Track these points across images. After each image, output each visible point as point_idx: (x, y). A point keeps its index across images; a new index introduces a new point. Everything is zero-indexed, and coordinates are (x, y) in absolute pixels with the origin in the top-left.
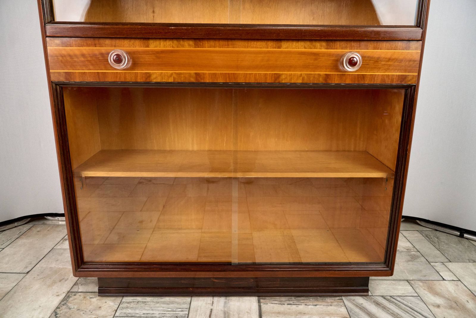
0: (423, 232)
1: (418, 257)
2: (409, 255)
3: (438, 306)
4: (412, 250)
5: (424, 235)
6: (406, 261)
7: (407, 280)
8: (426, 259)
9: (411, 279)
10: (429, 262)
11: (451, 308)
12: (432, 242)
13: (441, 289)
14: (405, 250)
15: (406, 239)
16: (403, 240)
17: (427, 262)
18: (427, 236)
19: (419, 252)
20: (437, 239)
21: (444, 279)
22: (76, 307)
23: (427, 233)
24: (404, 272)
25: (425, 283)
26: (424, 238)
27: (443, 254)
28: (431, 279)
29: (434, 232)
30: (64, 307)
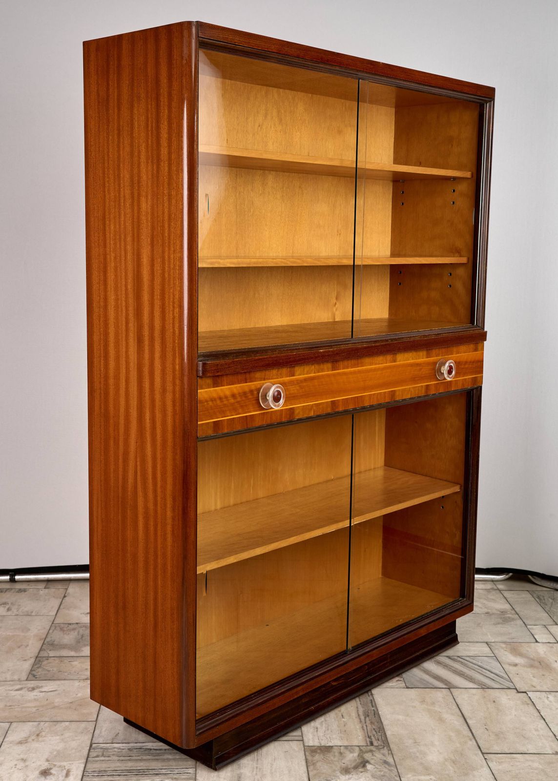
0: (536, 592)
1: (513, 619)
2: (501, 618)
3: (516, 665)
4: (509, 613)
5: (535, 595)
6: (494, 624)
7: (487, 643)
8: (524, 623)
9: (493, 641)
10: (525, 625)
11: (532, 666)
12: (542, 604)
13: (528, 651)
14: (499, 613)
15: (505, 600)
16: (501, 601)
17: (523, 625)
18: (538, 597)
19: (518, 615)
20: (551, 601)
21: (537, 642)
22: (55, 669)
23: (541, 593)
24: (487, 634)
25: (510, 645)
26: (533, 599)
27: (552, 616)
28: (520, 641)
29: (552, 592)
30: (40, 670)
